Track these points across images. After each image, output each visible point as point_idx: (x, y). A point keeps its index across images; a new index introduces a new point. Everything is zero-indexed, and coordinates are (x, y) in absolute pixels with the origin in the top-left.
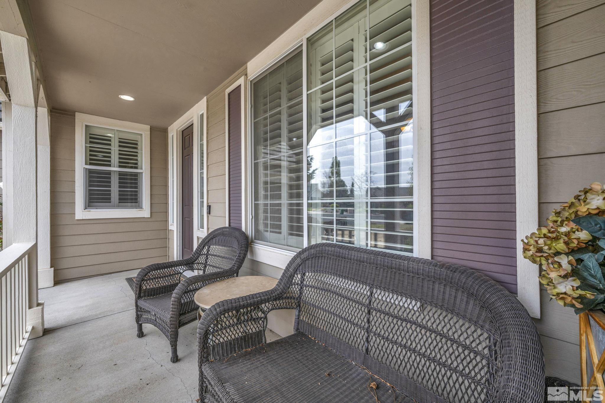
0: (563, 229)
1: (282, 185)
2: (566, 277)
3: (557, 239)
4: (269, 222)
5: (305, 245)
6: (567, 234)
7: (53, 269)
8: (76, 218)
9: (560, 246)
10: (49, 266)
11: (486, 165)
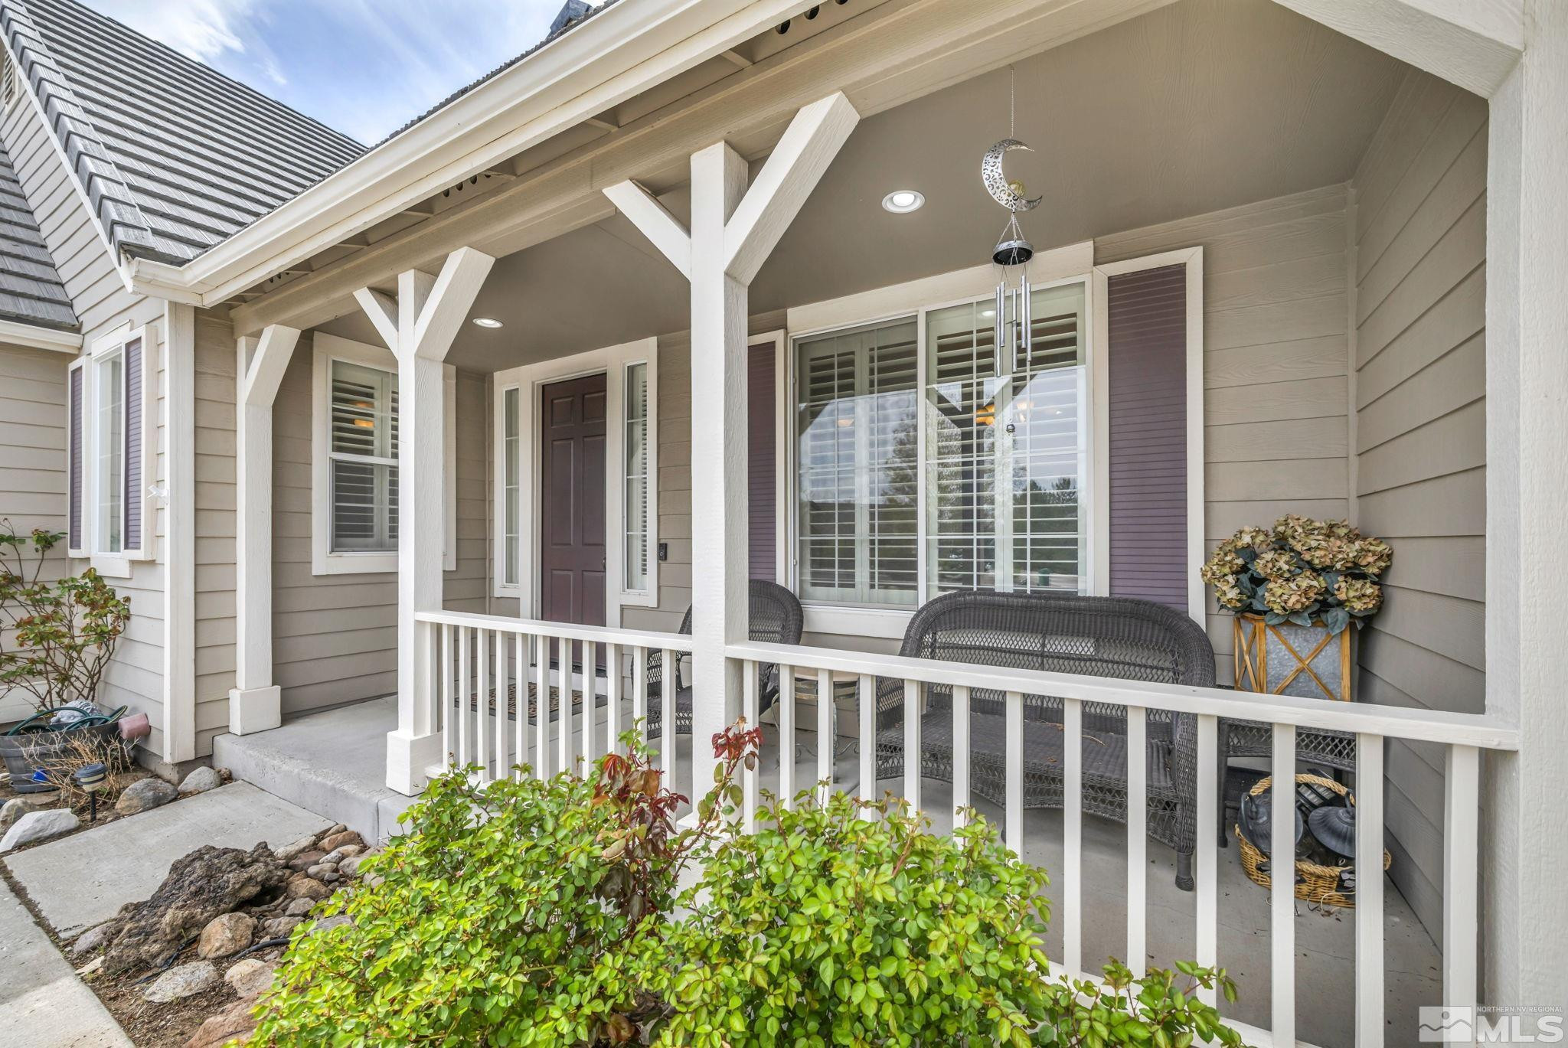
0: (1228, 558)
1: (857, 511)
2: (1233, 587)
3: (1224, 565)
4: (836, 570)
5: (922, 602)
6: (1230, 562)
7: (278, 688)
8: (314, 573)
9: (1227, 570)
10: (270, 682)
11: (1163, 504)
